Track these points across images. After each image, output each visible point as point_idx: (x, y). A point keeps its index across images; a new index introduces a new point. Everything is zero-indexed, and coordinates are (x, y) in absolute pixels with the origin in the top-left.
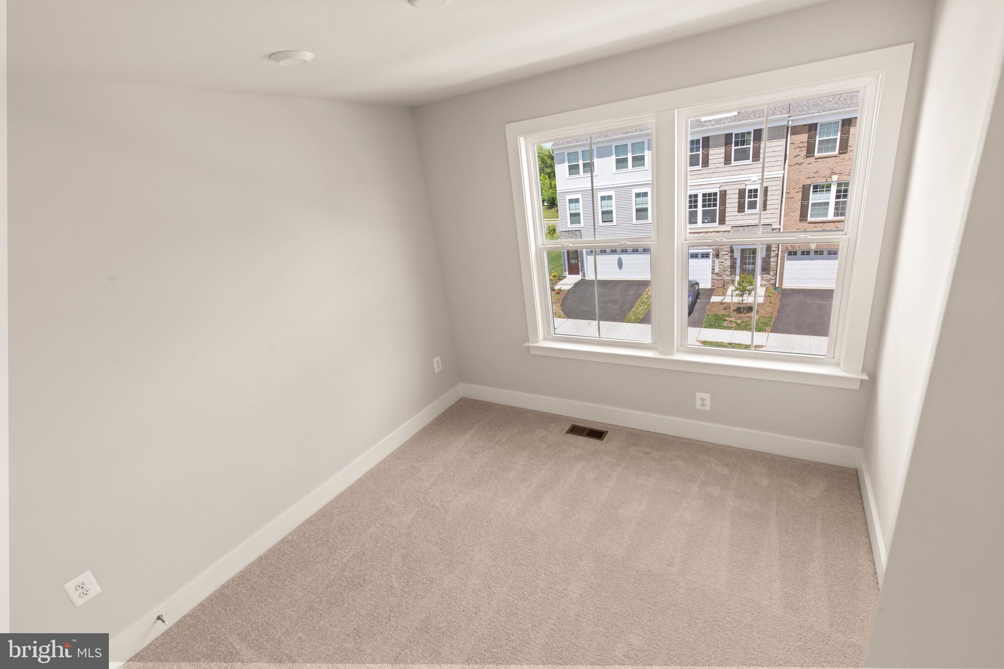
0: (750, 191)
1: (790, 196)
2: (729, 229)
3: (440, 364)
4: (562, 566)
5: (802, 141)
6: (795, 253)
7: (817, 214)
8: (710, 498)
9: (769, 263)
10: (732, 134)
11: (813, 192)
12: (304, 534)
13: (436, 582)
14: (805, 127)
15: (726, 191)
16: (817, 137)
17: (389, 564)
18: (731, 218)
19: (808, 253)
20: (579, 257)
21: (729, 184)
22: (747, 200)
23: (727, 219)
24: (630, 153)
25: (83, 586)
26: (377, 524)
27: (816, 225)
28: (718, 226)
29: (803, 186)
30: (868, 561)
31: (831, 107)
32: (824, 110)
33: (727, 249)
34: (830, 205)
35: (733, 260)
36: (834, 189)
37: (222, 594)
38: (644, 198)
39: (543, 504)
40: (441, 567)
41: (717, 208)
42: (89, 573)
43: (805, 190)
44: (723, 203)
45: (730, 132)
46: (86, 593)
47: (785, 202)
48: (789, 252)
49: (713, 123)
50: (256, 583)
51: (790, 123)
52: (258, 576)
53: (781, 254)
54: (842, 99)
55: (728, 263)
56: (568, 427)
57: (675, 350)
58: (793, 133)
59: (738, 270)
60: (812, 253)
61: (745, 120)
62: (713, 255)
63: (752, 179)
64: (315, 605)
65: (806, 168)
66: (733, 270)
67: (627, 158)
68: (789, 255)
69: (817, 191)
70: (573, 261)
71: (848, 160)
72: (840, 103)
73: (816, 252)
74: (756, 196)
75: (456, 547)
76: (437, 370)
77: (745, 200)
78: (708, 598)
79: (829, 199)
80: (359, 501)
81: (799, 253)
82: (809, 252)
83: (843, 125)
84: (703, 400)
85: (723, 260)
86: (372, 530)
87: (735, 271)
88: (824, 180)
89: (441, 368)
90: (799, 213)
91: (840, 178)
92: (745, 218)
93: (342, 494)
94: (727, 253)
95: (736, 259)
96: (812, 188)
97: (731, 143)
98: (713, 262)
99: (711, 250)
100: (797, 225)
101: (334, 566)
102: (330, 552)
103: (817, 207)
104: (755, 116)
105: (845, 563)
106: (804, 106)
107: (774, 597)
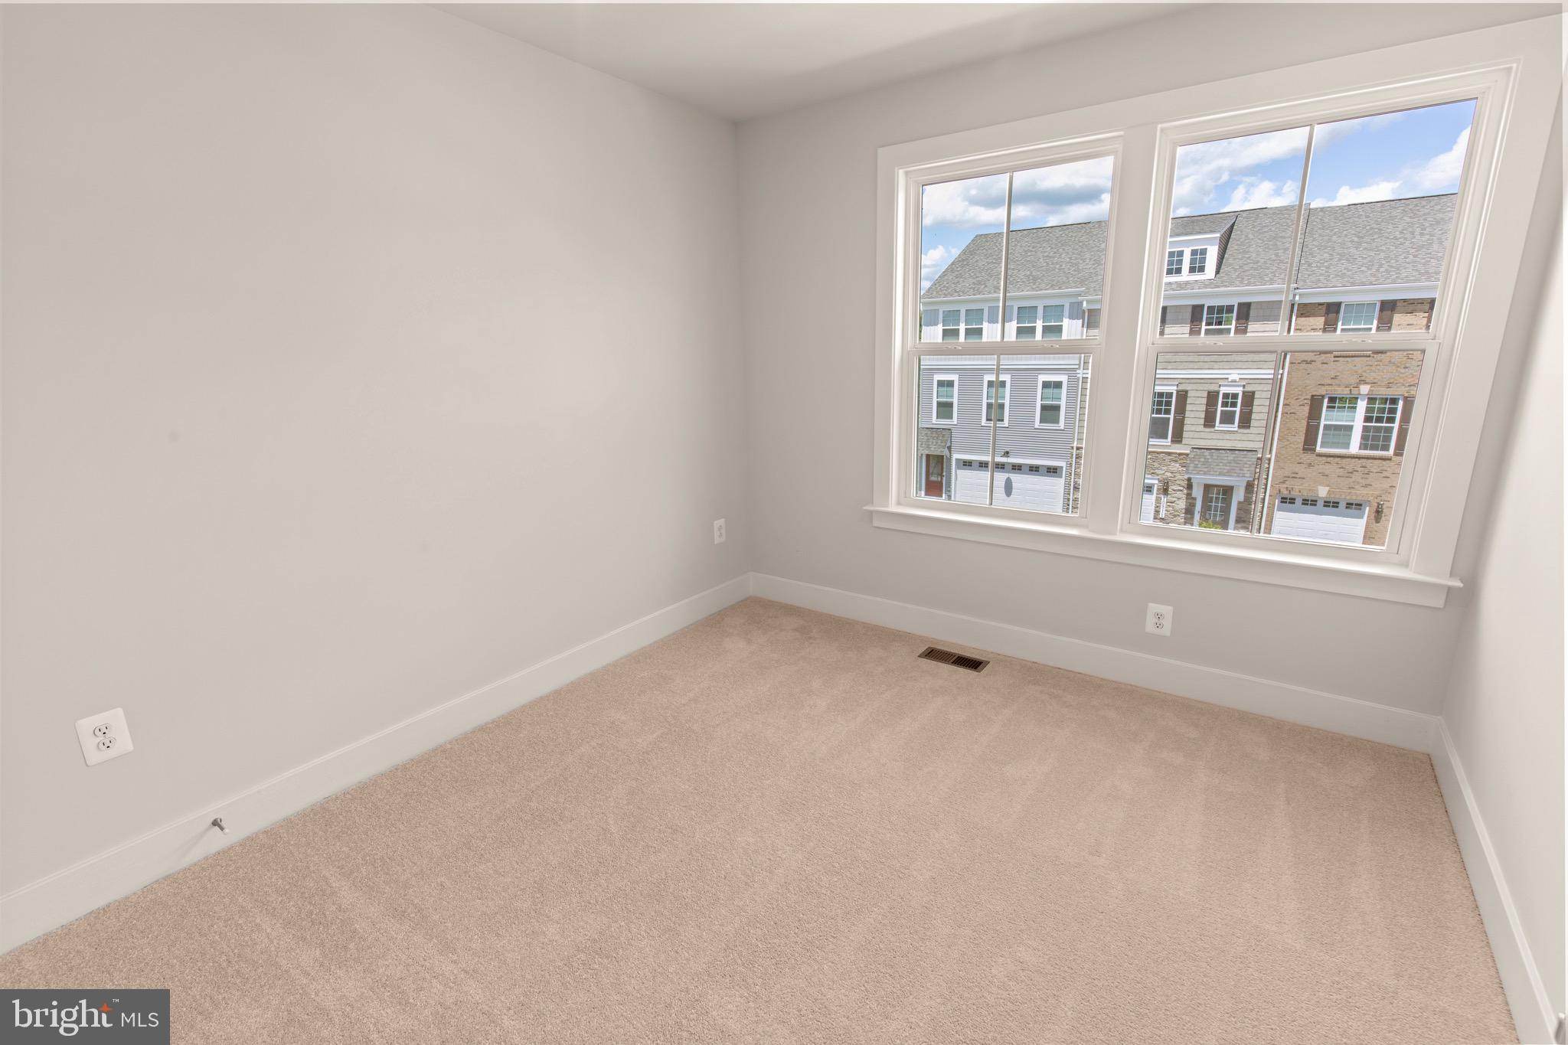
0: (1226, 396)
1: (1288, 409)
2: (1188, 452)
3: (723, 531)
4: (902, 834)
5: (1315, 327)
6: (1292, 501)
7: (1333, 443)
8: (1166, 768)
9: (1248, 512)
10: (1204, 305)
11: (1328, 407)
12: (472, 743)
13: (681, 832)
14: (1320, 307)
15: (1186, 392)
16: (1340, 324)
17: (607, 798)
18: (1191, 435)
19: (1314, 503)
20: (945, 470)
21: (1192, 381)
22: (1220, 408)
23: (1185, 435)
24: (1039, 320)
25: (105, 731)
26: (593, 744)
27: (1329, 459)
28: (1169, 444)
29: (1313, 396)
30: (1460, 888)
31: (1364, 280)
32: (1353, 284)
33: (1181, 483)
34: (1354, 430)
35: (1190, 501)
36: (1362, 406)
37: (324, 808)
38: (1056, 391)
39: (873, 745)
40: (694, 813)
41: (1172, 417)
42: (120, 711)
43: (1315, 404)
44: (1181, 409)
45: (1203, 303)
46: (108, 744)
47: (1282, 418)
48: (1282, 498)
49: (1174, 286)
50: (380, 800)
51: (1297, 298)
52: (388, 791)
53: (1269, 500)
54: (1382, 270)
55: (1182, 505)
56: (922, 649)
57: (1119, 527)
58: (1301, 315)
59: (1197, 517)
60: (1320, 503)
61: (1226, 286)
62: (1158, 490)
63: (1231, 378)
64: (473, 841)
65: (1319, 370)
66: (1189, 516)
67: (1035, 327)
68: (1282, 502)
69: (1334, 407)
70: (933, 478)
71: (1386, 363)
72: (1379, 275)
73: (1327, 504)
74: (1234, 405)
75: (721, 788)
76: (717, 540)
77: (1216, 409)
78: (1163, 908)
79: (1353, 421)
80: (568, 710)
81: (1299, 501)
82: (1316, 501)
83: (1382, 310)
84: (1159, 616)
85: (1174, 499)
86: (583, 750)
87: (1192, 518)
88: (1347, 391)
89: (723, 539)
90: (1303, 439)
91: (1373, 391)
92: (1215, 436)
93: (542, 699)
94: (1182, 488)
95: (1195, 499)
96: (1326, 401)
97: (1201, 320)
98: (1158, 500)
99: (1156, 482)
100: (1298, 456)
101: (513, 792)
102: (511, 773)
103: (1332, 432)
104: (1242, 282)
105: (1418, 885)
106: (1321, 274)
107: (1287, 922)
